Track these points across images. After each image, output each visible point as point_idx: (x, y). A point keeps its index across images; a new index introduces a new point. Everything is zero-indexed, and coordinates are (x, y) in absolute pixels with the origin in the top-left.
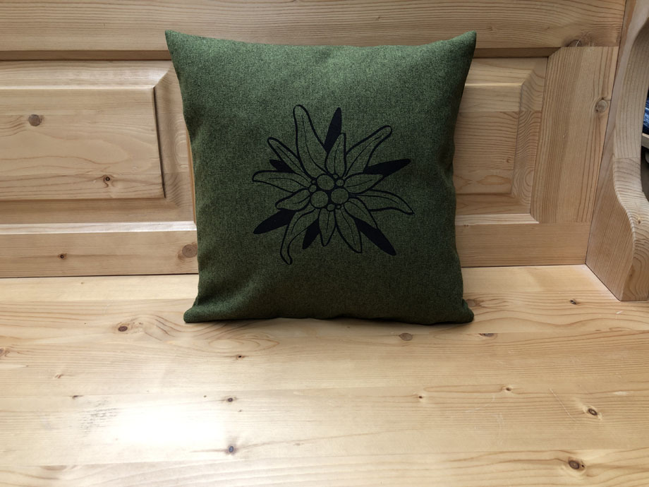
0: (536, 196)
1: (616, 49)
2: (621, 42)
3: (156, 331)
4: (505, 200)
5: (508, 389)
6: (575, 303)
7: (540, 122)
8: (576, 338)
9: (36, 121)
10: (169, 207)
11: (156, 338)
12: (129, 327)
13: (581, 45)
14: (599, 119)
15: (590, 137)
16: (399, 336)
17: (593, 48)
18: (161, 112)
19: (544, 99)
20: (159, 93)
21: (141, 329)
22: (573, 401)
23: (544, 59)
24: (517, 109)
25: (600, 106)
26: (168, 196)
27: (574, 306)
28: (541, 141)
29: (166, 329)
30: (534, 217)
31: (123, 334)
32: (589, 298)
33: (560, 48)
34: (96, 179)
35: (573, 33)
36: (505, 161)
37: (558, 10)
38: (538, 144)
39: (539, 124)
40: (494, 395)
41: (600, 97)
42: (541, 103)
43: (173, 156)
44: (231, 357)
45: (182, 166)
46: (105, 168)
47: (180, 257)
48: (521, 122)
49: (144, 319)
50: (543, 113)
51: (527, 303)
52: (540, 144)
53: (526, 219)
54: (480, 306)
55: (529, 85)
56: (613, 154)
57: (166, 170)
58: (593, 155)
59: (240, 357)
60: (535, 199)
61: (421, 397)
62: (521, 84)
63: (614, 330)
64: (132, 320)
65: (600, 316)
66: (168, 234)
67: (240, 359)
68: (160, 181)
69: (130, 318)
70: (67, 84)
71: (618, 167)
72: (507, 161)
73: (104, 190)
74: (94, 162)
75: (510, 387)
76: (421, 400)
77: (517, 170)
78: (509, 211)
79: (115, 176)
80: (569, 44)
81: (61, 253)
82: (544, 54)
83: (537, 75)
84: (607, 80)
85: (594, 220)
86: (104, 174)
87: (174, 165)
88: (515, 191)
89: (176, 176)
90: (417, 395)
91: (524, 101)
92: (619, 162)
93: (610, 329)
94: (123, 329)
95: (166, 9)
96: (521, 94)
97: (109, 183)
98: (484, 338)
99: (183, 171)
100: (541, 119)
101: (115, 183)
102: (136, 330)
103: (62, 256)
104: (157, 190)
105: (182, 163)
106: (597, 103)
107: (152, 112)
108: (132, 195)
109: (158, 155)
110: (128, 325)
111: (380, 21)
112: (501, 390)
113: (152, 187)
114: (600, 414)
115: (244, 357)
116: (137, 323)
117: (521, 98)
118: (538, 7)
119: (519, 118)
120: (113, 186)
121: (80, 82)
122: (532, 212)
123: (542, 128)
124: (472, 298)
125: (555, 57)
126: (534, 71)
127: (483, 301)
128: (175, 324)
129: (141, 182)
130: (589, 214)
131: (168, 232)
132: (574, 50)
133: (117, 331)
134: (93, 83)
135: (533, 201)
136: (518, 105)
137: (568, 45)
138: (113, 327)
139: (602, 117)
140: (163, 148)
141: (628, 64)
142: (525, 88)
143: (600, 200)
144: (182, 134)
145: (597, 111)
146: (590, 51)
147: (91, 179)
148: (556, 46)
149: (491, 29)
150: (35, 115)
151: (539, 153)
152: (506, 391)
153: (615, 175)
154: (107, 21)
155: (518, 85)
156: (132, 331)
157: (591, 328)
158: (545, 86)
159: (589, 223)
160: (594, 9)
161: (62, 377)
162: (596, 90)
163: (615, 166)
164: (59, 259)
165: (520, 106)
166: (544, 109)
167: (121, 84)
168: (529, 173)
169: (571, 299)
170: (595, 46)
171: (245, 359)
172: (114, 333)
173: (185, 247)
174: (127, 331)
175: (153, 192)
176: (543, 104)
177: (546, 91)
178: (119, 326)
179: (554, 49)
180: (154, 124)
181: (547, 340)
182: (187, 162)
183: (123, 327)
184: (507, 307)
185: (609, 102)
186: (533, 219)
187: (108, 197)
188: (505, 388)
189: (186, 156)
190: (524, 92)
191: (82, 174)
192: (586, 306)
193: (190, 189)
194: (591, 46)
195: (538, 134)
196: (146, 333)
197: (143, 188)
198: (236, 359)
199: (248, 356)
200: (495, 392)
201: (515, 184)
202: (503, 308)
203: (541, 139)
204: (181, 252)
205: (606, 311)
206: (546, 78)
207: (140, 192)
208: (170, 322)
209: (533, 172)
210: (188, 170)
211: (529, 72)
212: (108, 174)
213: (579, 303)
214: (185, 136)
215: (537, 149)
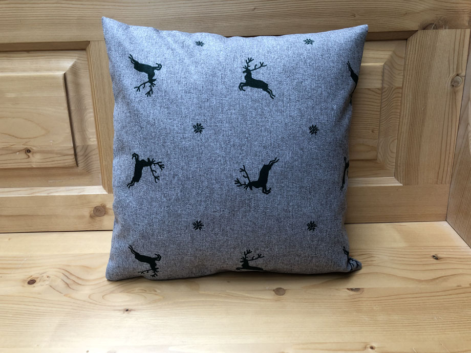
0: (399, 162)
1: (468, 31)
3: (59, 284)
4: (372, 165)
5: (372, 348)
6: (437, 259)
7: (401, 97)
8: (438, 294)
10: (81, 175)
11: (58, 291)
12: (38, 280)
13: (436, 28)
14: (455, 93)
15: (447, 109)
16: (274, 290)
17: (447, 30)
18: (71, 94)
19: (404, 76)
20: (69, 78)
21: (47, 283)
23: (402, 41)
24: (379, 86)
25: (455, 82)
26: (79, 165)
27: (436, 261)
28: (402, 113)
29: (68, 281)
30: (398, 180)
31: (30, 287)
32: (450, 253)
33: (417, 31)
34: (19, 151)
35: (428, 17)
36: (370, 131)
38: (400, 116)
39: (400, 99)
41: (455, 73)
42: (402, 80)
43: (83, 131)
44: (120, 310)
45: (92, 140)
46: (26, 142)
47: (91, 217)
48: (383, 97)
49: (52, 272)
50: (404, 89)
51: (391, 258)
52: (402, 116)
53: (391, 182)
55: (390, 65)
56: (468, 124)
57: (78, 143)
59: (127, 310)
60: (399, 164)
62: (383, 64)
64: (41, 274)
65: (461, 271)
66: (81, 197)
67: (126, 313)
68: (72, 152)
69: (41, 272)
72: (373, 132)
73: (26, 160)
74: (16, 137)
75: (374, 345)
77: (381, 139)
78: (376, 175)
79: (34, 148)
80: (425, 27)
82: (402, 36)
83: (396, 55)
84: (461, 60)
85: (453, 182)
86: (26, 147)
87: (84, 139)
88: (380, 157)
89: (86, 148)
91: (386, 79)
93: (470, 285)
94: (32, 282)
95: (71, 6)
96: (383, 72)
97: (29, 154)
98: (352, 293)
99: (92, 143)
100: (402, 93)
101: (34, 154)
102: (42, 283)
104: (70, 160)
105: (91, 137)
106: (453, 79)
107: (63, 93)
108: (49, 165)
109: (69, 130)
110: (38, 278)
111: (256, 11)
112: (365, 348)
113: (66, 157)
115: (130, 311)
116: (45, 276)
117: (383, 76)
119: (382, 93)
120: (33, 156)
122: (396, 176)
123: (403, 102)
125: (413, 40)
126: (394, 52)
128: (78, 278)
129: (57, 154)
130: (448, 176)
131: (82, 195)
132: (430, 32)
133: (26, 283)
134: (13, 71)
135: (397, 166)
136: (381, 82)
137: (424, 29)
138: (24, 281)
139: (457, 91)
140: (75, 125)
142: (386, 67)
143: (458, 165)
144: (90, 113)
145: (453, 86)
146: (444, 33)
147: (15, 151)
148: (413, 29)
149: (354, 16)
151: (401, 124)
152: (370, 350)
154: (23, 18)
155: (381, 64)
156: (39, 284)
157: (452, 283)
158: (405, 65)
159: (448, 185)
162: (451, 67)
165: (382, 84)
166: (404, 85)
167: (37, 71)
168: (393, 141)
169: (433, 254)
170: (449, 29)
171: (132, 313)
172: (23, 286)
173: (95, 208)
174: (34, 285)
175: (66, 161)
176: (403, 81)
177: (406, 69)
178: (29, 280)
179: (412, 33)
180: (65, 105)
181: (409, 296)
182: (95, 136)
183: (32, 280)
184: (374, 262)
185: (464, 78)
186: (397, 182)
187: (29, 166)
188: (369, 346)
189: (94, 130)
190: (385, 71)
191: (7, 147)
192: (447, 261)
193: (98, 158)
194: (445, 29)
195: (399, 107)
196: (51, 286)
197: (59, 159)
198: (124, 313)
199: (134, 310)
200: (359, 350)
201: (380, 150)
202: (370, 262)
203: (402, 111)
204: (92, 212)
205: (466, 267)
206: (405, 59)
207: (56, 162)
208: (73, 275)
209: (396, 141)
210: (96, 143)
211: (390, 53)
212: (29, 147)
213: (441, 258)
214: (92, 114)
215: (399, 120)
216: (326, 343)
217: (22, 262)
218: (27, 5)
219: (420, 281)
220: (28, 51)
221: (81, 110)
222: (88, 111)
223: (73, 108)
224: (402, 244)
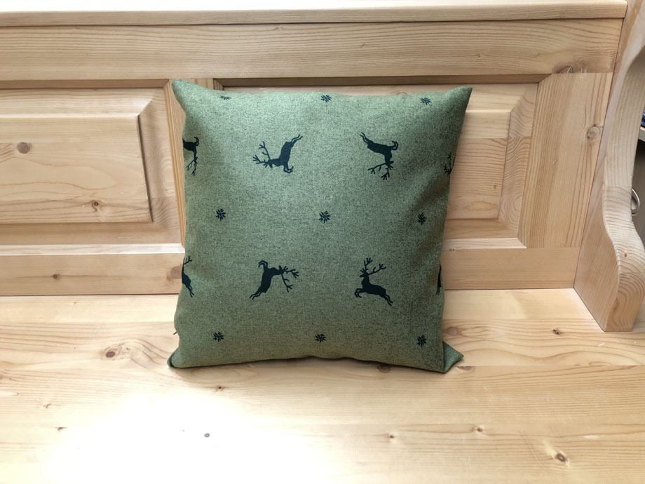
0: (524, 222)
1: (610, 75)
2: (615, 67)
3: (141, 357)
4: (493, 224)
5: (479, 430)
6: (558, 333)
7: (530, 148)
8: (554, 373)
9: (24, 148)
10: (156, 231)
11: (142, 366)
12: (117, 352)
13: (572, 71)
14: (590, 146)
15: (581, 164)
16: (378, 368)
17: (585, 74)
18: (146, 139)
19: (533, 125)
20: (143, 120)
21: (128, 355)
22: (542, 445)
23: (534, 85)
24: (505, 136)
25: (591, 133)
26: (155, 220)
27: (556, 336)
28: (530, 167)
29: (152, 355)
30: (522, 242)
31: (109, 361)
32: (572, 327)
33: (550, 74)
34: (85, 204)
35: (565, 59)
36: (492, 187)
37: (550, 36)
38: (527, 169)
39: (528, 150)
40: (464, 436)
41: (592, 124)
42: (531, 128)
43: (159, 182)
44: (212, 388)
45: (169, 191)
46: (95, 194)
47: (169, 278)
48: (509, 148)
49: (131, 343)
50: (533, 139)
51: (508, 332)
52: (529, 169)
53: (514, 244)
54: (461, 335)
55: (518, 112)
56: (603, 182)
57: (153, 195)
58: (583, 180)
60: (523, 224)
61: (392, 437)
62: (510, 111)
63: (593, 364)
64: (120, 345)
65: (581, 348)
66: (156, 257)
67: (219, 390)
68: (147, 206)
69: (118, 343)
70: (53, 112)
71: (608, 196)
72: (495, 188)
73: (93, 214)
74: (82, 188)
75: (482, 427)
76: (392, 440)
77: (504, 196)
78: (498, 236)
79: (103, 201)
80: (560, 70)
81: (54, 273)
82: (535, 80)
83: (527, 101)
84: (599, 106)
85: (583, 245)
86: (92, 199)
87: (161, 190)
88: (502, 216)
89: (163, 201)
90: (387, 434)
91: (512, 127)
92: (609, 191)
93: (590, 363)
94: (110, 354)
95: (147, 38)
96: (510, 121)
97: (97, 207)
98: (462, 371)
99: (170, 195)
100: (530, 144)
101: (103, 208)
102: (124, 356)
103: (55, 276)
104: (144, 215)
105: (169, 188)
106: (589, 130)
107: (137, 139)
108: (120, 219)
109: (143, 181)
110: (116, 350)
111: (364, 48)
112: (472, 430)
113: (140, 212)
114: (569, 460)
115: (224, 388)
116: (124, 347)
117: (509, 125)
118: (528, 33)
119: (508, 144)
120: (102, 210)
121: (66, 110)
122: (520, 237)
123: (531, 154)
124: (454, 325)
125: (546, 85)
126: (524, 97)
127: (465, 329)
128: (161, 350)
129: (129, 207)
130: (578, 239)
131: (157, 254)
132: (565, 76)
133: (105, 356)
134: (78, 111)
135: (520, 226)
136: (507, 131)
137: (559, 72)
138: (101, 353)
139: (593, 144)
140: (150, 174)
141: (622, 92)
142: (514, 115)
143: (589, 227)
144: (167, 160)
145: (589, 137)
146: (582, 77)
147: (81, 204)
148: (546, 73)
149: (479, 56)
150: (23, 143)
151: (527, 179)
152: (477, 432)
153: (605, 204)
155: (506, 111)
156: (120, 356)
157: (570, 362)
158: (535, 111)
159: (578, 249)
160: (588, 34)
161: (50, 407)
162: (588, 116)
163: (605, 194)
164: (53, 279)
165: (508, 133)
166: (534, 134)
167: (106, 112)
169: (554, 328)
170: (587, 72)
171: (225, 390)
172: (102, 359)
173: (173, 269)
174: (114, 357)
175: (140, 216)
176: (533, 130)
177: (537, 117)
178: (107, 351)
179: (544, 76)
180: (139, 152)
181: (524, 375)
182: (174, 187)
183: (111, 352)
184: (488, 337)
185: (602, 129)
186: (521, 244)
187: (97, 221)
188: (476, 428)
189: (173, 181)
190: (512, 119)
191: (71, 199)
192: (569, 337)
193: (177, 212)
194: (583, 72)
195: (527, 160)
196: (133, 360)
197: (131, 213)
198: (217, 391)
199: (228, 388)
200: (466, 432)
201: (503, 209)
202: (484, 337)
203: (530, 165)
204: (170, 273)
205: (588, 343)
206: (536, 104)
207: (128, 217)
208: (156, 348)
209: (521, 198)
210: (174, 195)
211: (518, 98)
212: (96, 199)
213: (562, 333)
214: (170, 162)
215: (526, 175)
216: (432, 425)
217: (95, 331)
218: (95, 36)
219: (537, 359)
220: (95, 89)
221: (157, 157)
222: (165, 159)
223: (147, 154)
224: (522, 316)
